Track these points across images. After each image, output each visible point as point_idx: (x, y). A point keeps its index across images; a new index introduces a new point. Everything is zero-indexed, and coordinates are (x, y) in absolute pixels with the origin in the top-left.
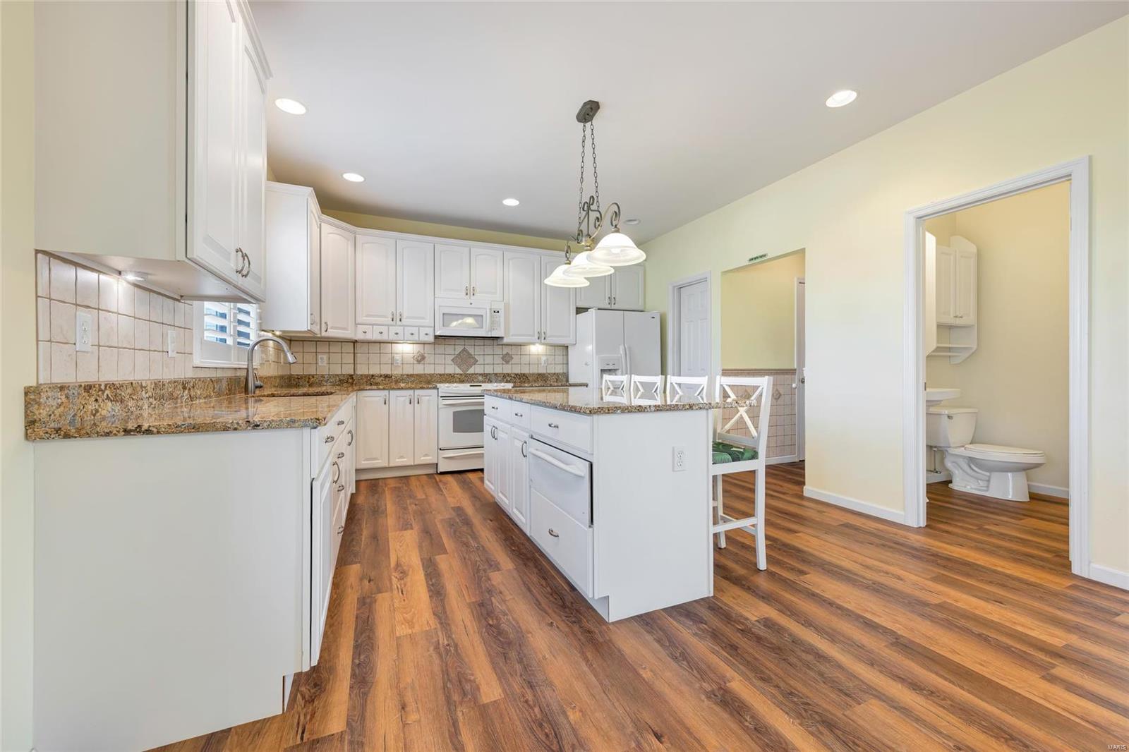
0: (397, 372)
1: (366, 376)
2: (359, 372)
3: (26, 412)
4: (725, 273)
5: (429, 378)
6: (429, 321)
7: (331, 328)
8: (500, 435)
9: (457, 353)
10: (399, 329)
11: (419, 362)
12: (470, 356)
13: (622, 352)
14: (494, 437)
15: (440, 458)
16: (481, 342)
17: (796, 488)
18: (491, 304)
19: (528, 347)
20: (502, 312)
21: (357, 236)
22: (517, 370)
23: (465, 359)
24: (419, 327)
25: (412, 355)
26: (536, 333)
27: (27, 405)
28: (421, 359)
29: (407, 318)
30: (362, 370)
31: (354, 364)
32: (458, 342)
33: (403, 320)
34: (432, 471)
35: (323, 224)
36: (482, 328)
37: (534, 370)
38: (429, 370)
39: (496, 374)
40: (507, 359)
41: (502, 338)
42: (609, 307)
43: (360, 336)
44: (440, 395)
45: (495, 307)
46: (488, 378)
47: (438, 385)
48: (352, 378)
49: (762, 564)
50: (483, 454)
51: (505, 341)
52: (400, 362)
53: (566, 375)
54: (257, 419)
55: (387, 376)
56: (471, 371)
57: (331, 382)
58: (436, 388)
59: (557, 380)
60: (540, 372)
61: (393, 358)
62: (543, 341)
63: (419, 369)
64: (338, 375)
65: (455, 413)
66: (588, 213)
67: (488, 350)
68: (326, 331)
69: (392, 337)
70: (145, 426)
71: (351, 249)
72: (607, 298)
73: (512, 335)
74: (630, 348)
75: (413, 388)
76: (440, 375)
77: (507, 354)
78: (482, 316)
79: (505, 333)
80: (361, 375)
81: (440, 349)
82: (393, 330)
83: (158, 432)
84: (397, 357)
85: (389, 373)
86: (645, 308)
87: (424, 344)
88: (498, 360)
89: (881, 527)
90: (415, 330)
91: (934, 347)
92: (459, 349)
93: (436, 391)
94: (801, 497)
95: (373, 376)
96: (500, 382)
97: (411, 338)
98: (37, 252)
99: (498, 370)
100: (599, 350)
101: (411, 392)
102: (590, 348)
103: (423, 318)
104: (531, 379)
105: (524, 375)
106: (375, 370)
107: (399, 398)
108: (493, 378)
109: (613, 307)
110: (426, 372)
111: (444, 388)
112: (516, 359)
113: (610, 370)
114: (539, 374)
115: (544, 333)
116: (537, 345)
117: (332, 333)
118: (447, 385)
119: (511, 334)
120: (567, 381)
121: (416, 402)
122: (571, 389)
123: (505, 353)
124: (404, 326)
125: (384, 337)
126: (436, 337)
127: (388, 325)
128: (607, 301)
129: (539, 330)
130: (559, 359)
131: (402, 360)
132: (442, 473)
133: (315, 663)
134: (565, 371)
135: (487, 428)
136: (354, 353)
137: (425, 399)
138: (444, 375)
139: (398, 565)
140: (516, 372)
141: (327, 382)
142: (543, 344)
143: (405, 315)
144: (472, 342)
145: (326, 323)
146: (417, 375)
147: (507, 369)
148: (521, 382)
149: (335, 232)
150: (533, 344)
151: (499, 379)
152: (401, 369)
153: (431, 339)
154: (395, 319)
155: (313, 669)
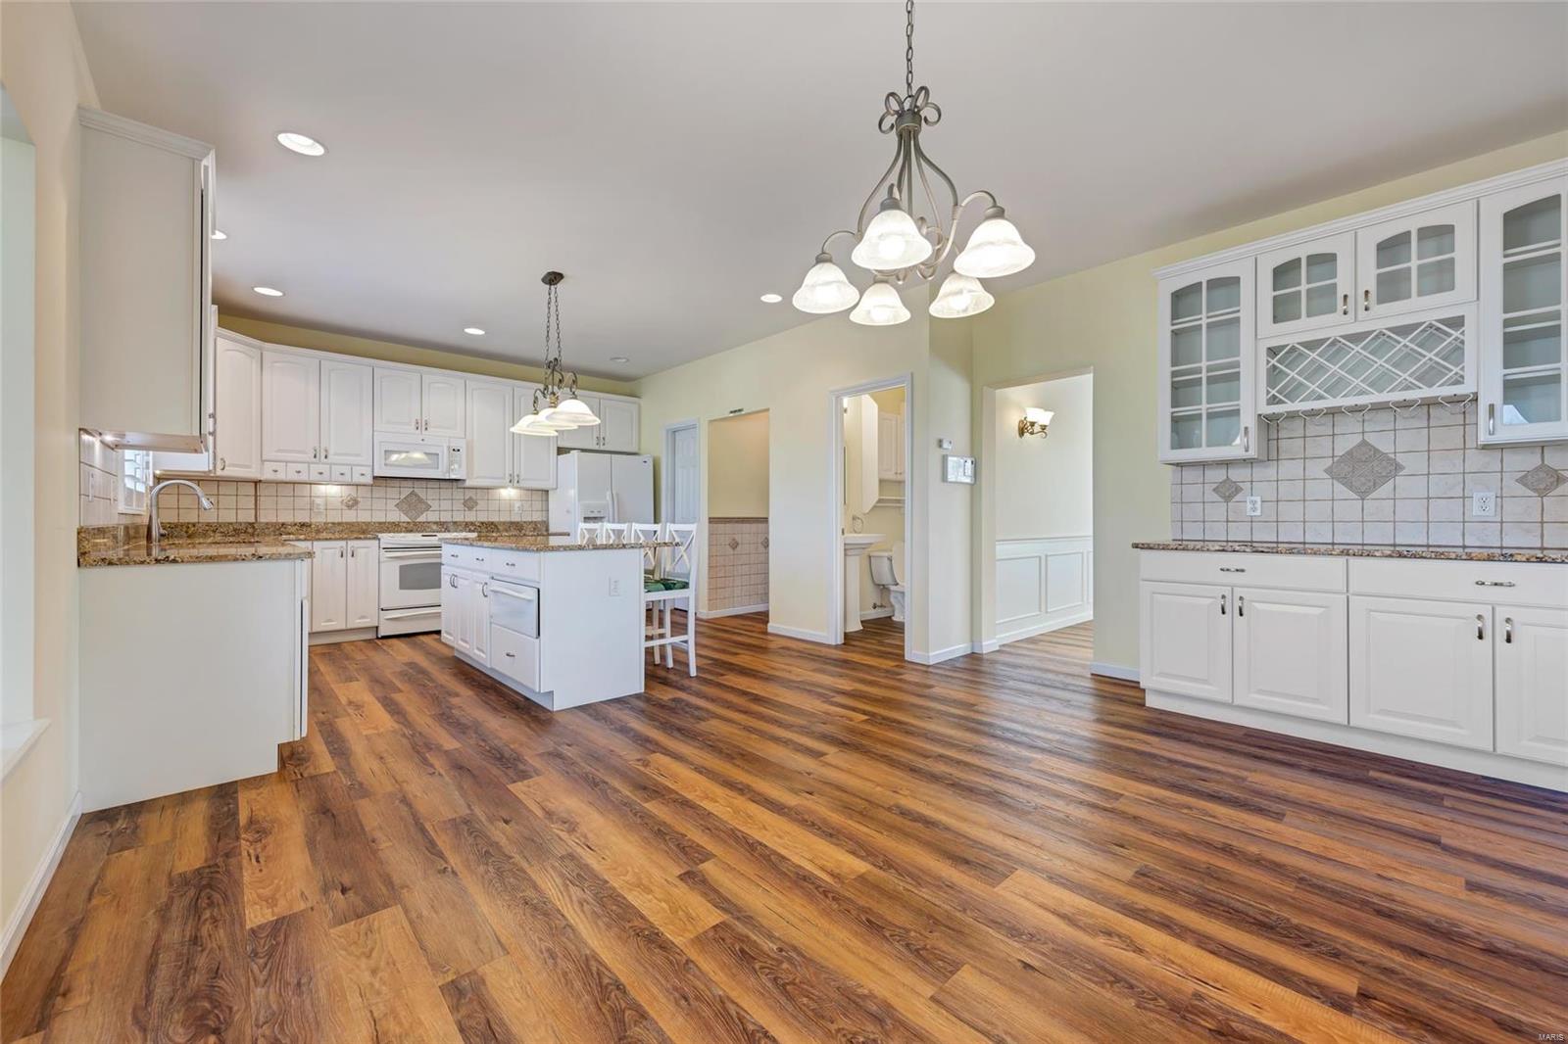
0: (318, 519)
1: (274, 525)
2: (263, 519)
3: (78, 546)
4: (711, 421)
5: (364, 527)
6: (366, 459)
7: (229, 466)
8: (460, 582)
9: (402, 497)
10: (324, 468)
11: (350, 507)
12: (420, 500)
13: (608, 498)
14: (453, 586)
15: (382, 619)
16: (436, 484)
17: (761, 626)
18: (449, 442)
19: (497, 491)
20: (463, 451)
21: (264, 353)
22: (483, 518)
23: (414, 503)
24: (352, 466)
25: (340, 499)
26: (507, 475)
27: (79, 541)
28: (353, 504)
29: (336, 454)
30: (267, 517)
31: (256, 509)
32: (404, 483)
33: (329, 457)
34: (371, 636)
35: (218, 339)
36: (438, 468)
37: (505, 518)
38: (363, 516)
39: (455, 523)
40: (470, 504)
41: (464, 480)
42: (597, 448)
43: (267, 475)
44: (382, 546)
45: (454, 445)
46: (444, 526)
47: (380, 535)
48: (254, 527)
49: (693, 672)
50: (440, 613)
51: (468, 483)
52: (322, 507)
53: (546, 524)
54: (261, 554)
55: (303, 525)
56: (422, 519)
57: (221, 532)
58: (376, 538)
59: (535, 529)
60: (513, 520)
61: (312, 503)
62: (516, 484)
63: (350, 516)
64: (231, 524)
65: (401, 567)
66: (553, 373)
67: (446, 493)
68: (223, 469)
69: (314, 477)
70: (172, 557)
71: (255, 366)
72: (595, 438)
73: (477, 477)
74: (617, 495)
75: (346, 539)
76: (380, 523)
77: (471, 498)
78: (438, 455)
79: (468, 473)
80: (267, 524)
81: (379, 492)
82: (315, 468)
83: (182, 562)
84: (318, 501)
85: (307, 520)
86: (639, 449)
87: (357, 485)
88: (458, 505)
89: (809, 646)
90: (346, 470)
91: (877, 499)
92: (406, 492)
93: (377, 542)
94: (766, 633)
95: (283, 524)
96: (461, 531)
97: (341, 478)
98: (80, 429)
99: (459, 518)
100: (581, 495)
101: (343, 543)
102: (573, 493)
103: (358, 455)
104: (501, 528)
105: (492, 523)
106: (286, 517)
107: (326, 551)
108: (451, 527)
109: (602, 448)
110: (359, 520)
111: (387, 538)
112: (481, 505)
113: (595, 518)
114: (512, 523)
115: (518, 476)
116: (509, 489)
117: (230, 472)
118: (392, 534)
119: (475, 475)
120: (547, 530)
121: (349, 555)
122: (551, 538)
123: (467, 498)
124: (331, 464)
125: (303, 477)
126: (375, 478)
127: (308, 463)
128: (595, 442)
129: (511, 472)
130: (538, 505)
131: (326, 505)
132: (384, 637)
133: (304, 735)
134: (545, 519)
135: (445, 579)
136: (256, 496)
137: (360, 552)
138: (385, 523)
139: (350, 703)
140: (482, 520)
141: (214, 531)
142: (517, 488)
143: (331, 452)
144: (424, 483)
145: (222, 459)
146: (347, 523)
147: (471, 517)
148: (488, 531)
149: (237, 348)
150: (505, 487)
151: (460, 528)
152: (324, 517)
153: (369, 480)
154: (318, 455)
155: (302, 738)
